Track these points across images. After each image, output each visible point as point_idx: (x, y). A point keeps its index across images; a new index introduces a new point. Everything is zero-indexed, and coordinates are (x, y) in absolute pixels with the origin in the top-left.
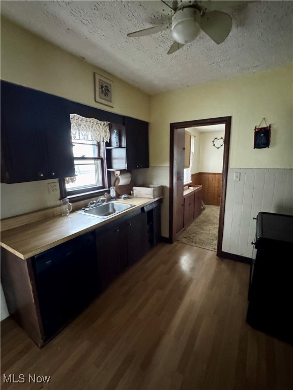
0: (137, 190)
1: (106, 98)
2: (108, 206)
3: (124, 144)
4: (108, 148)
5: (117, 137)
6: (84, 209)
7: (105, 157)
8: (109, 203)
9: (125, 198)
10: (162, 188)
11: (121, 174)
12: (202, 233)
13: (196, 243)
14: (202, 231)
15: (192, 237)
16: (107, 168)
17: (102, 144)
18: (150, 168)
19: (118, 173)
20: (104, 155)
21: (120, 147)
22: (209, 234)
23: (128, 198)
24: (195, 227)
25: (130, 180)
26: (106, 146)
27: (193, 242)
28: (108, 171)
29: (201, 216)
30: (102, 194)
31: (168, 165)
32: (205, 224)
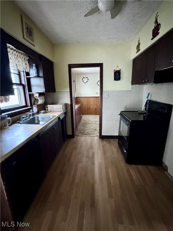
0: (50, 107)
1: (30, 37)
2: (34, 119)
3: (41, 74)
4: (27, 77)
5: (36, 69)
6: (19, 122)
7: (26, 84)
8: (34, 116)
9: (43, 113)
10: (66, 105)
11: (39, 96)
12: (87, 129)
13: (86, 135)
14: (86, 128)
15: (82, 132)
16: (29, 92)
17: (22, 74)
18: (56, 92)
19: (37, 95)
20: (24, 82)
21: (38, 76)
22: (90, 129)
23: (46, 112)
24: (81, 127)
25: (44, 100)
26: (26, 76)
27: (84, 134)
28: (29, 94)
29: (82, 121)
30: (28, 110)
31: (69, 90)
32: (86, 124)
